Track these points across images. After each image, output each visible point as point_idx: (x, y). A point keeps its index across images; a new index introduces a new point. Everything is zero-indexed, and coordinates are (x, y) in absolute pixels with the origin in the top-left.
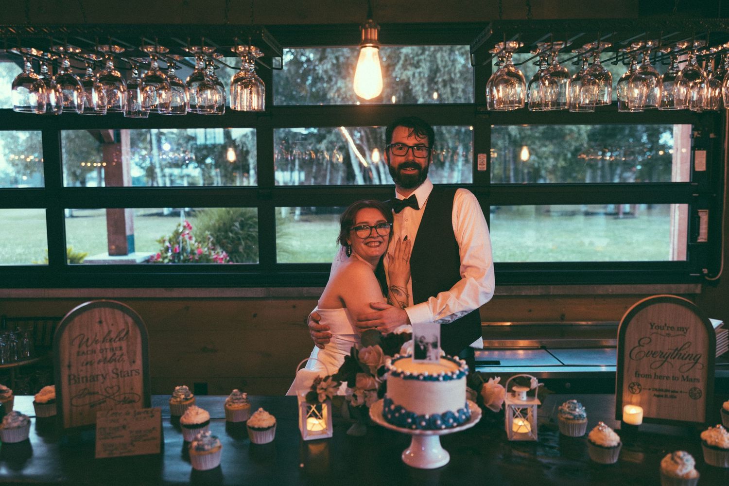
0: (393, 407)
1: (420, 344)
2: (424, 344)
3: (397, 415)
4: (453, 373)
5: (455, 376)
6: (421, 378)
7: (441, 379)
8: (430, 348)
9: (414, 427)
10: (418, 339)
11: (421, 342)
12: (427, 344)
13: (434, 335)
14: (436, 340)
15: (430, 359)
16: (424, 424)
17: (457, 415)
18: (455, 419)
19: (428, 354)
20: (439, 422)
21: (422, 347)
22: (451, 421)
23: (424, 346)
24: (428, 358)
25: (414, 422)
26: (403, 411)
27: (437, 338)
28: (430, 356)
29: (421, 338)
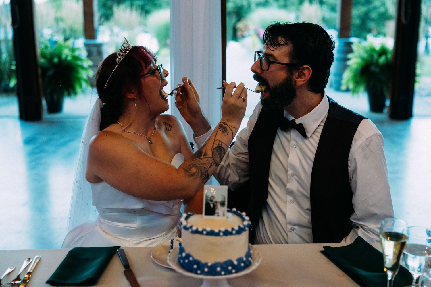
0: (184, 255)
1: (210, 202)
2: (213, 202)
3: (186, 261)
4: (233, 229)
5: (234, 232)
6: (205, 232)
7: (221, 234)
8: (219, 206)
9: (199, 272)
10: (209, 199)
11: (211, 201)
12: (216, 202)
13: (222, 195)
14: (223, 200)
15: (218, 216)
16: (206, 270)
17: (236, 263)
18: (234, 267)
19: (217, 211)
20: (219, 269)
21: (212, 205)
22: (230, 268)
23: (213, 204)
24: (216, 215)
25: (198, 268)
26: (191, 259)
27: (224, 197)
28: (218, 213)
29: (211, 198)
